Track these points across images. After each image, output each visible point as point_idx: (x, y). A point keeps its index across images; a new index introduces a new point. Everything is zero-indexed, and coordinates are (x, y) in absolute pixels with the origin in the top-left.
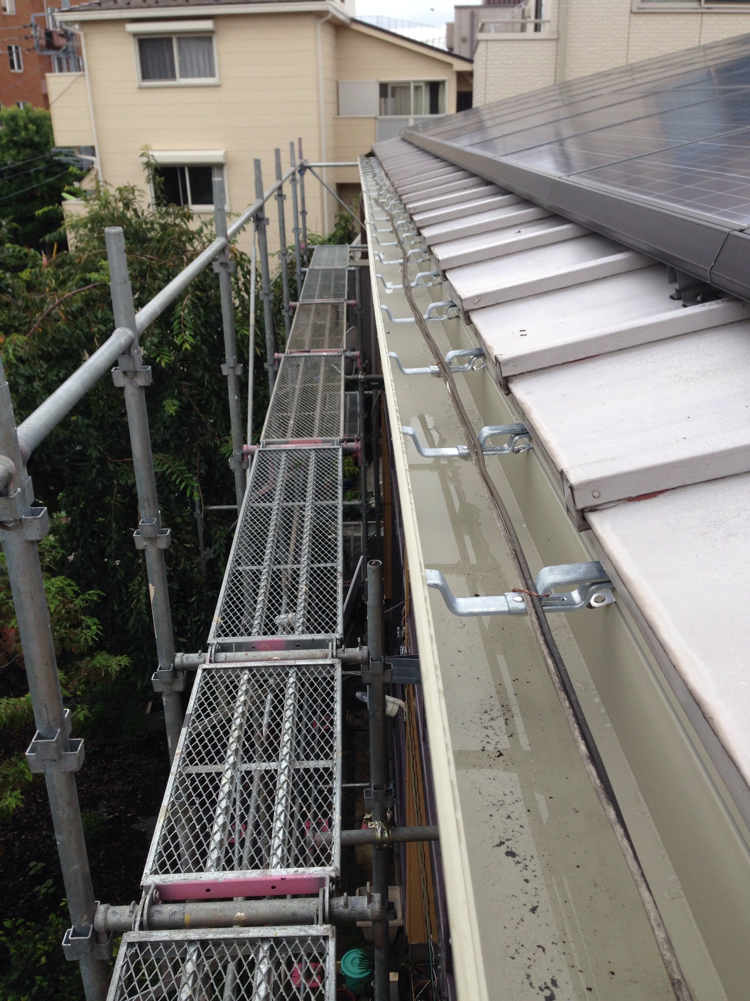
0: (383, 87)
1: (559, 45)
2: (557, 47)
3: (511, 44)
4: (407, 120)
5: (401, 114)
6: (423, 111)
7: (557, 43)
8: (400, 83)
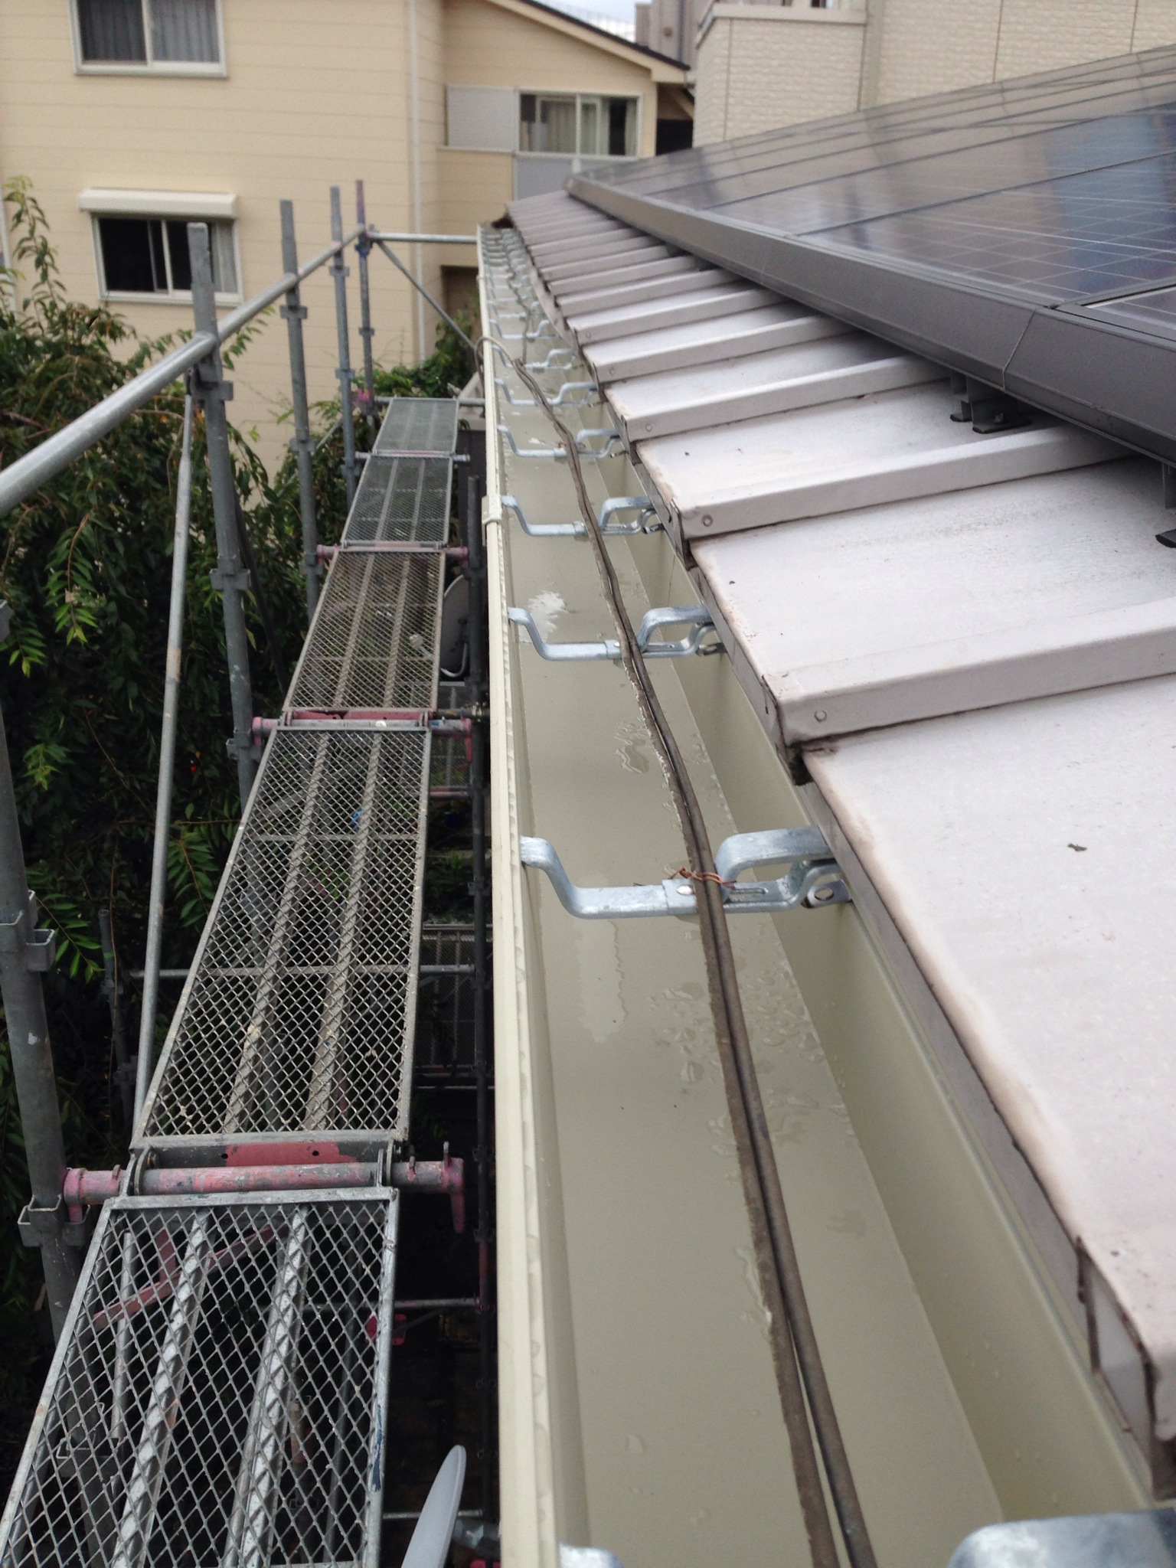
0: (528, 102)
1: (869, 36)
2: (864, 39)
3: (777, 28)
4: (569, 162)
5: (558, 150)
6: (598, 148)
7: (865, 32)
8: (557, 96)
